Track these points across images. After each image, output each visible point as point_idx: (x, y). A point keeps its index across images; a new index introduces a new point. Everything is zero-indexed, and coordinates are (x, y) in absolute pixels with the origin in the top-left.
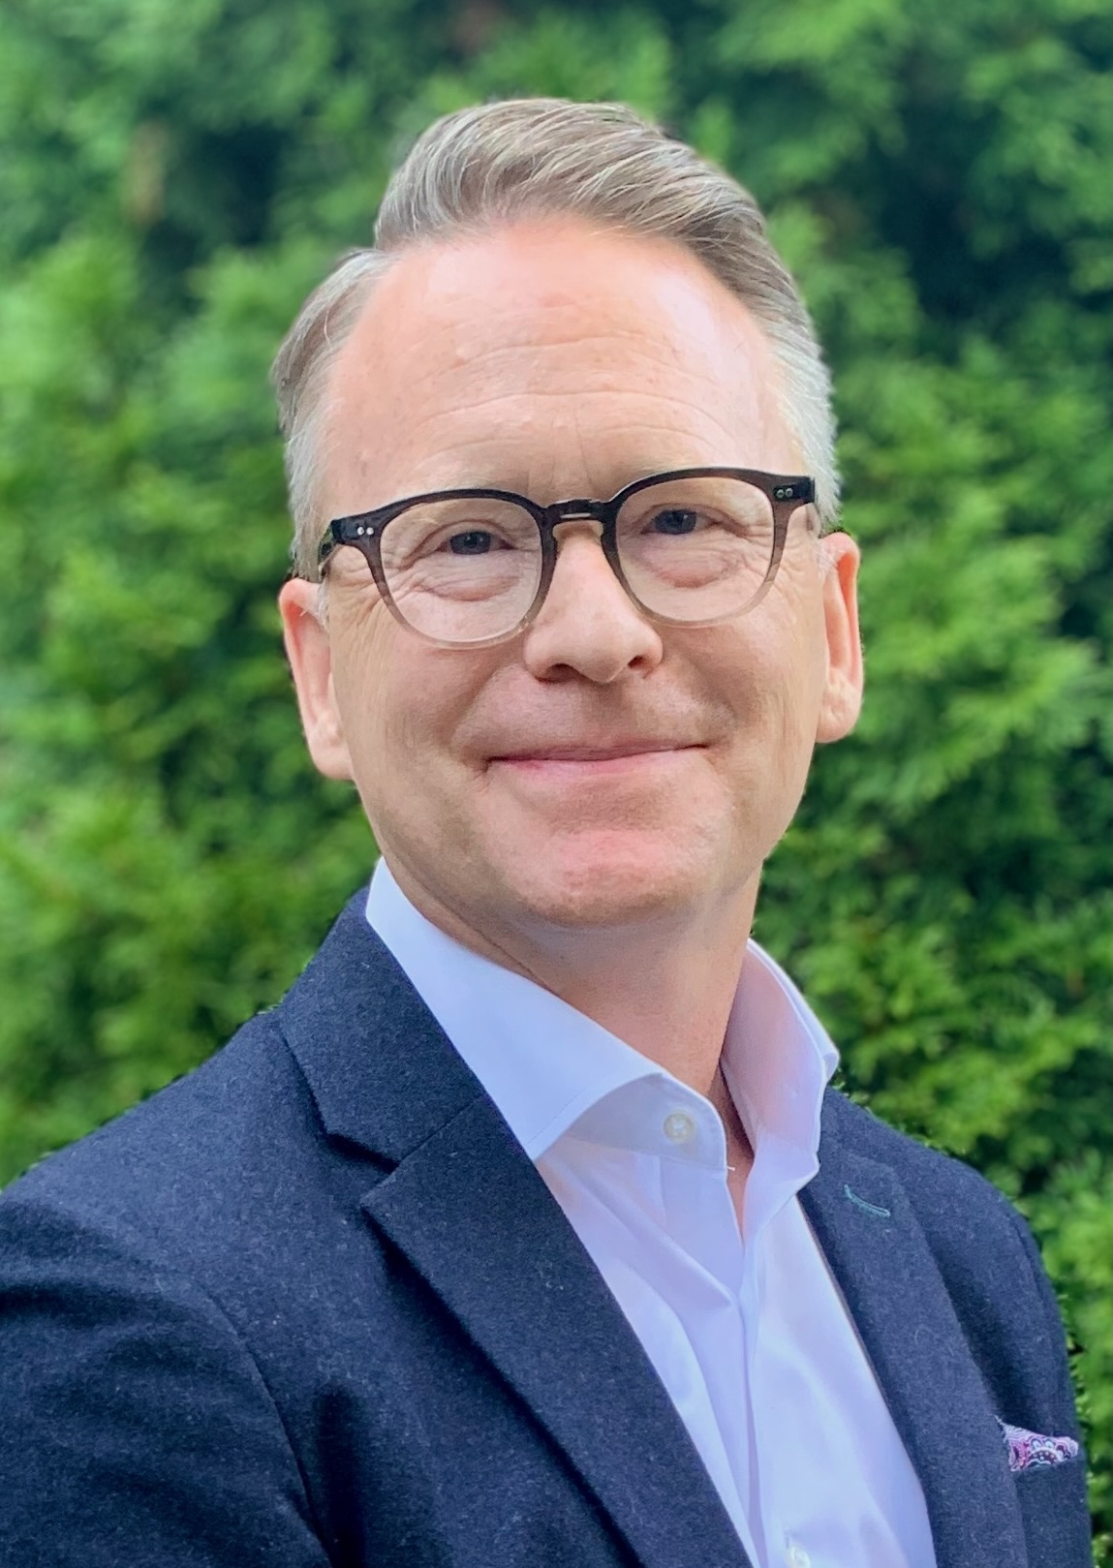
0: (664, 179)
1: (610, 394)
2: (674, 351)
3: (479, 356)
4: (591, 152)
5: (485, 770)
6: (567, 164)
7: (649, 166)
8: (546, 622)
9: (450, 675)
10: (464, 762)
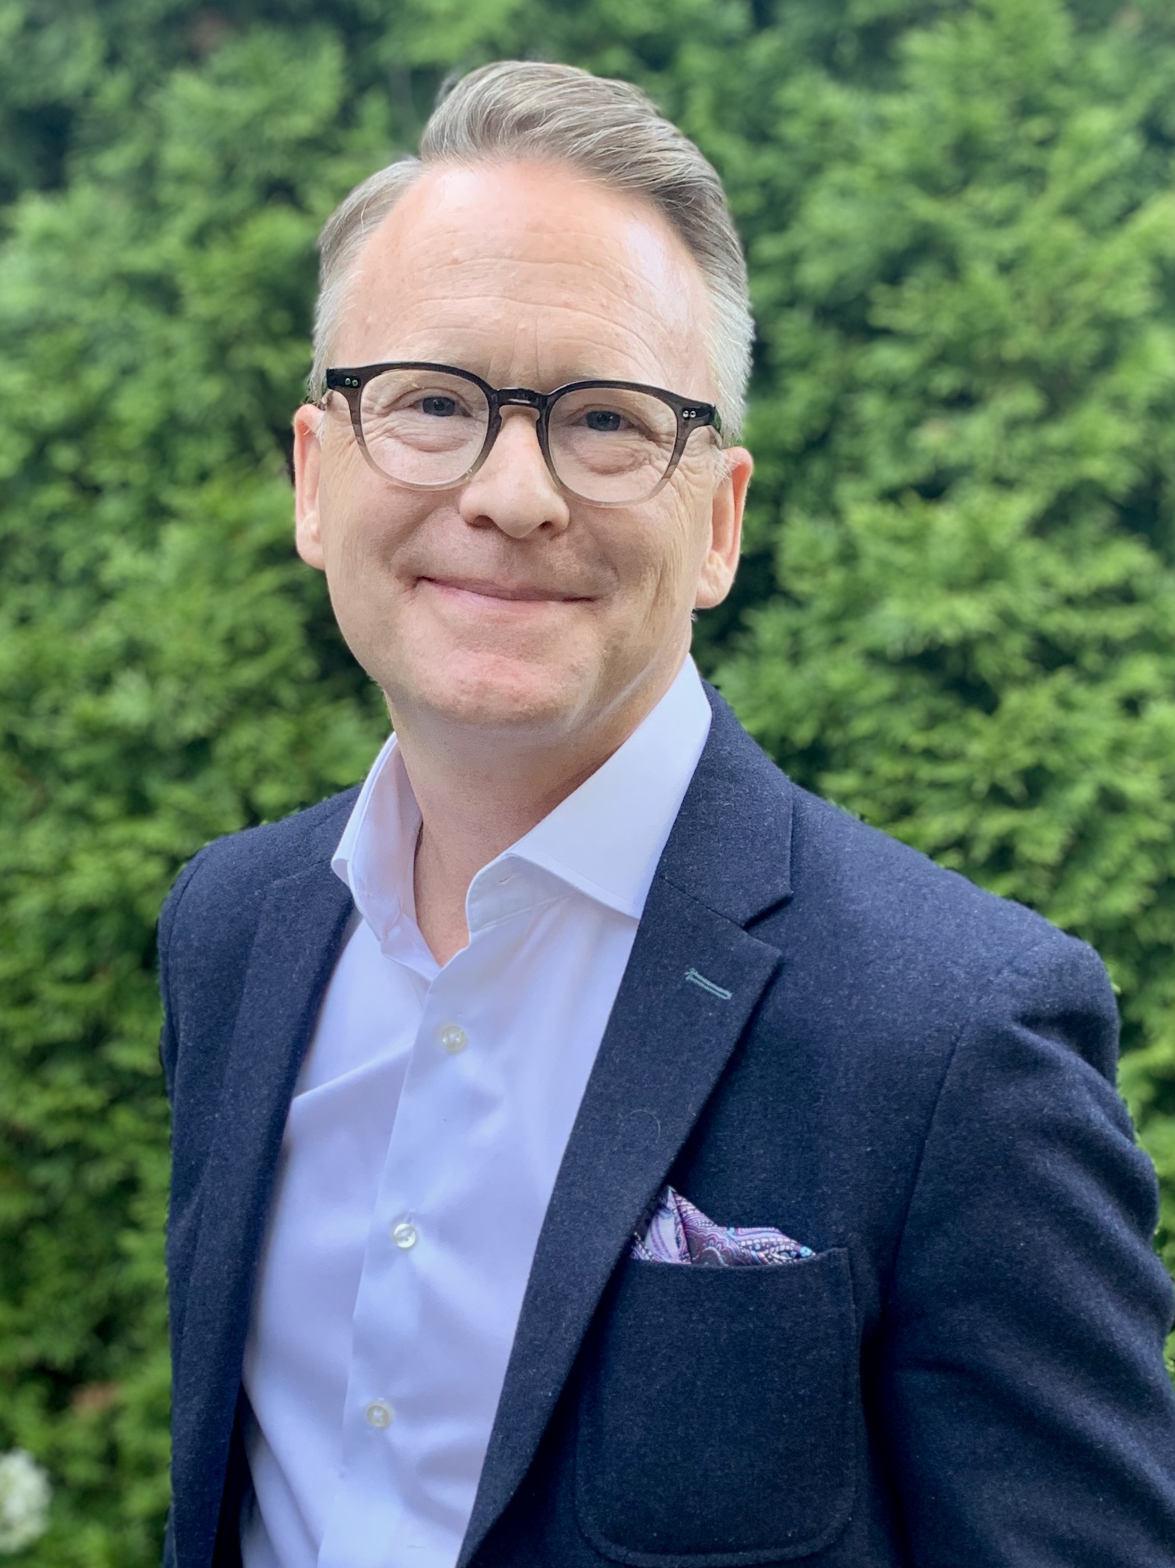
0: (647, 148)
1: (568, 311)
2: (627, 286)
3: (472, 259)
4: (592, 116)
5: (414, 586)
6: (572, 122)
7: (637, 135)
8: (481, 481)
9: (401, 506)
10: (398, 577)
